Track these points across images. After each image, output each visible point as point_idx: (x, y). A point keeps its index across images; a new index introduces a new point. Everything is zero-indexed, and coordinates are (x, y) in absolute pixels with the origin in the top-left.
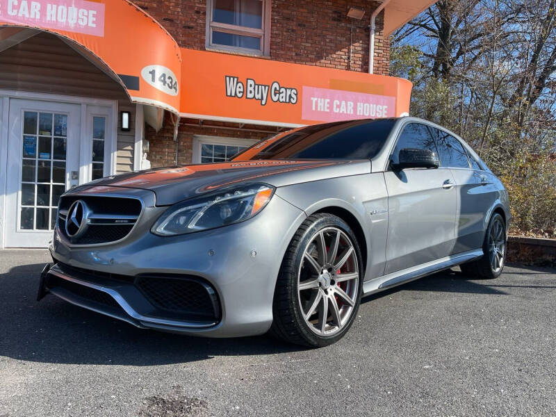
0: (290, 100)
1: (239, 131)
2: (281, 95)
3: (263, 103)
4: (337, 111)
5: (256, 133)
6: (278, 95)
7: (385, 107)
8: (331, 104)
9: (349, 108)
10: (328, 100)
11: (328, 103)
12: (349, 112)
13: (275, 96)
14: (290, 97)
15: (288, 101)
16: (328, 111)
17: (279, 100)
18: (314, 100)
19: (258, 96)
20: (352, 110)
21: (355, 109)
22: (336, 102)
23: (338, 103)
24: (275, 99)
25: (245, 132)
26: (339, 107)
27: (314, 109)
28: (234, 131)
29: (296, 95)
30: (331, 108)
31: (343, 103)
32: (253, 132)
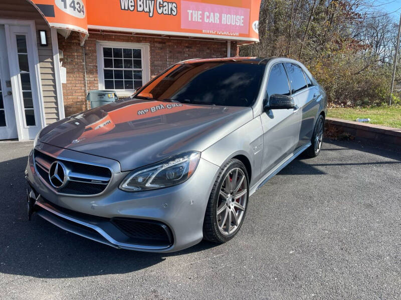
0: (171, 12)
1: (132, 36)
2: (165, 8)
3: (151, 15)
4: (207, 21)
5: (146, 38)
6: (162, 8)
7: (242, 17)
8: (203, 15)
9: (216, 18)
10: (200, 12)
11: (200, 15)
12: (216, 22)
13: (160, 9)
14: (172, 10)
15: (170, 13)
16: (201, 21)
17: (163, 12)
18: (190, 12)
19: (147, 10)
20: (218, 20)
21: (220, 19)
22: (207, 13)
23: (208, 15)
24: (160, 11)
25: (137, 37)
26: (208, 17)
27: (190, 19)
28: (128, 37)
29: (176, 8)
30: (202, 18)
31: (212, 14)
32: (143, 37)
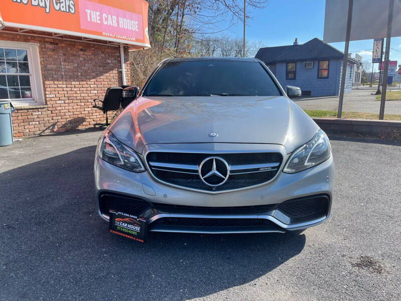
0: (69, 10)
1: (18, 34)
2: (62, 5)
3: (47, 10)
4: (106, 24)
5: (34, 37)
6: (58, 4)
7: (137, 23)
8: (101, 16)
9: (114, 21)
10: (98, 13)
11: (99, 16)
12: (114, 25)
13: (57, 5)
14: (69, 7)
15: (68, 11)
16: (100, 22)
17: (60, 9)
18: (88, 11)
19: (42, 4)
20: (116, 23)
21: (118, 22)
22: (104, 15)
23: (106, 17)
24: (57, 8)
25: (24, 35)
26: (107, 19)
27: (89, 20)
28: (13, 34)
29: (74, 5)
30: (101, 20)
31: (110, 16)
32: (32, 36)
